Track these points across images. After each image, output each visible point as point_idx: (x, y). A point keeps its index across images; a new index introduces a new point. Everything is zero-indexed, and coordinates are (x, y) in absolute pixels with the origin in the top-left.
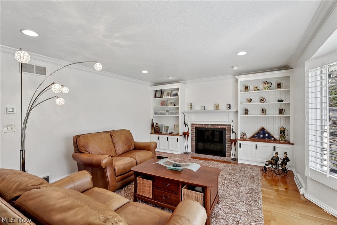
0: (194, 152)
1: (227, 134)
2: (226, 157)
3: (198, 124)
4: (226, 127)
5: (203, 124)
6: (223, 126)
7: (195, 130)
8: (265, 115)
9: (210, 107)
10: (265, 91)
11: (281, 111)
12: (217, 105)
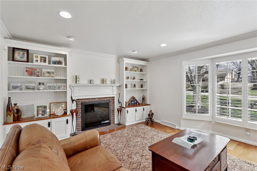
0: (80, 130)
1: (112, 105)
2: (111, 125)
3: (85, 99)
4: (111, 99)
5: (90, 98)
6: (108, 99)
7: (81, 106)
8: (136, 88)
9: (97, 82)
10: (136, 72)
11: (142, 86)
12: (105, 80)
